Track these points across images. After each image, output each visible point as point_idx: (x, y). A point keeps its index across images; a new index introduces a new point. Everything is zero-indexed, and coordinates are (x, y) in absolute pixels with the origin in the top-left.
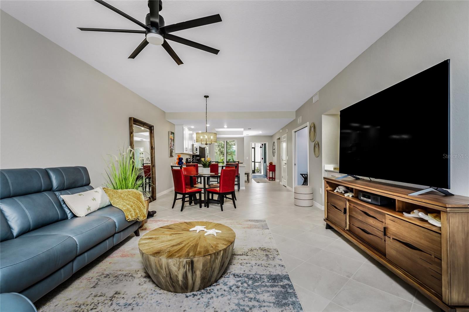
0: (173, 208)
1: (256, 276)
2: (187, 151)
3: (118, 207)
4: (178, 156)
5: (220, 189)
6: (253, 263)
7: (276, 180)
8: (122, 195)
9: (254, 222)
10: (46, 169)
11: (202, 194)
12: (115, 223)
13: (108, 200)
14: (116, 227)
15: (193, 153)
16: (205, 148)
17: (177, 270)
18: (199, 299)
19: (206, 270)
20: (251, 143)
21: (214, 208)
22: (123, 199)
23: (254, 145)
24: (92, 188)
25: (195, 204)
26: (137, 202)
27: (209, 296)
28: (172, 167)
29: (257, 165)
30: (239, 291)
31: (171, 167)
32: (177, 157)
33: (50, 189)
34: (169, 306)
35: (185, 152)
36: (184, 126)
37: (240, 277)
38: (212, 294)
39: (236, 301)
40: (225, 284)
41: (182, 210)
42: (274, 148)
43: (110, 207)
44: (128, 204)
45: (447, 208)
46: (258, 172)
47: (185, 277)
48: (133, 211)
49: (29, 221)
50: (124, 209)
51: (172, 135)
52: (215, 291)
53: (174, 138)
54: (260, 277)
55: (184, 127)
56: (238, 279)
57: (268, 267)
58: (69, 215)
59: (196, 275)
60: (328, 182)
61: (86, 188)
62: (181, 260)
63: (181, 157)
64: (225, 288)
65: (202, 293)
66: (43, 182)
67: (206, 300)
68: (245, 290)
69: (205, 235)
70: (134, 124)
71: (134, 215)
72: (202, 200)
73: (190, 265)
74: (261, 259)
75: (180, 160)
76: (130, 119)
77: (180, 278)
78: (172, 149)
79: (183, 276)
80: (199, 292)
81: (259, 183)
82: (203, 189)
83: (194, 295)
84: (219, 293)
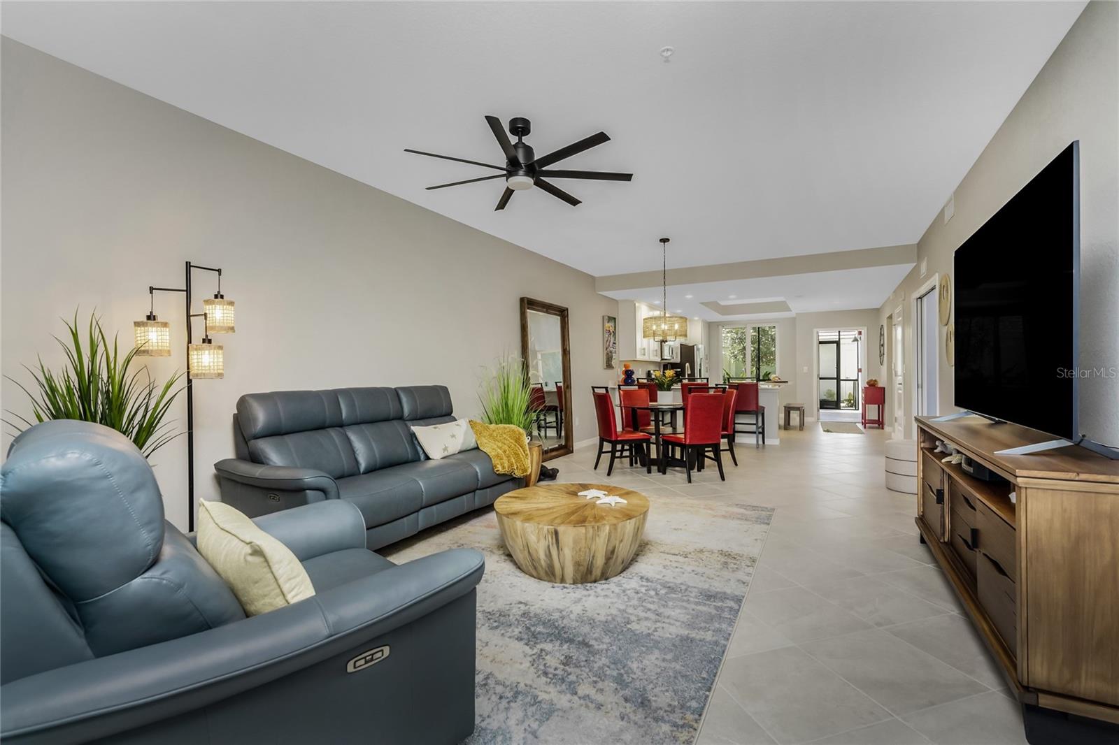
0: (595, 468)
1: (681, 586)
2: (644, 355)
3: (484, 451)
4: (625, 366)
5: (685, 436)
6: (689, 569)
7: (885, 427)
8: (495, 434)
9: (745, 509)
10: (398, 390)
11: (651, 445)
12: (477, 472)
13: (474, 440)
14: (478, 480)
15: (662, 359)
16: (693, 346)
17: (536, 541)
18: (569, 593)
19: (580, 550)
20: (815, 330)
21: (676, 476)
22: (495, 440)
23: (838, 334)
24: (455, 420)
25: (641, 465)
26: (515, 446)
27: (585, 593)
28: (593, 388)
29: (847, 388)
30: (636, 597)
31: (591, 389)
32: (624, 369)
33: (400, 418)
34: (525, 591)
35: (639, 357)
36: (638, 302)
37: (652, 582)
38: (590, 592)
39: (622, 607)
40: (619, 585)
41: (609, 474)
42: (882, 342)
43: (476, 450)
44: (500, 448)
45: (1017, 477)
46: (851, 406)
47: (549, 555)
48: (505, 458)
49: (375, 456)
50: (492, 454)
51: (611, 324)
52: (599, 590)
53: (615, 330)
54: (686, 590)
55: (637, 304)
56: (645, 583)
57: (713, 579)
58: (422, 457)
59: (564, 555)
60: (925, 430)
61: (446, 418)
62: (540, 526)
63: (631, 369)
64: (617, 590)
65: (578, 588)
66: (391, 409)
67: (579, 596)
68: (646, 598)
69: (597, 502)
70: (528, 308)
71: (506, 465)
72: (652, 457)
73: (554, 536)
74: (710, 567)
75: (629, 374)
76: (522, 300)
77: (542, 555)
78: (611, 352)
79: (546, 552)
80: (573, 586)
81: (829, 433)
82: (654, 437)
83: (564, 587)
84: (603, 593)
